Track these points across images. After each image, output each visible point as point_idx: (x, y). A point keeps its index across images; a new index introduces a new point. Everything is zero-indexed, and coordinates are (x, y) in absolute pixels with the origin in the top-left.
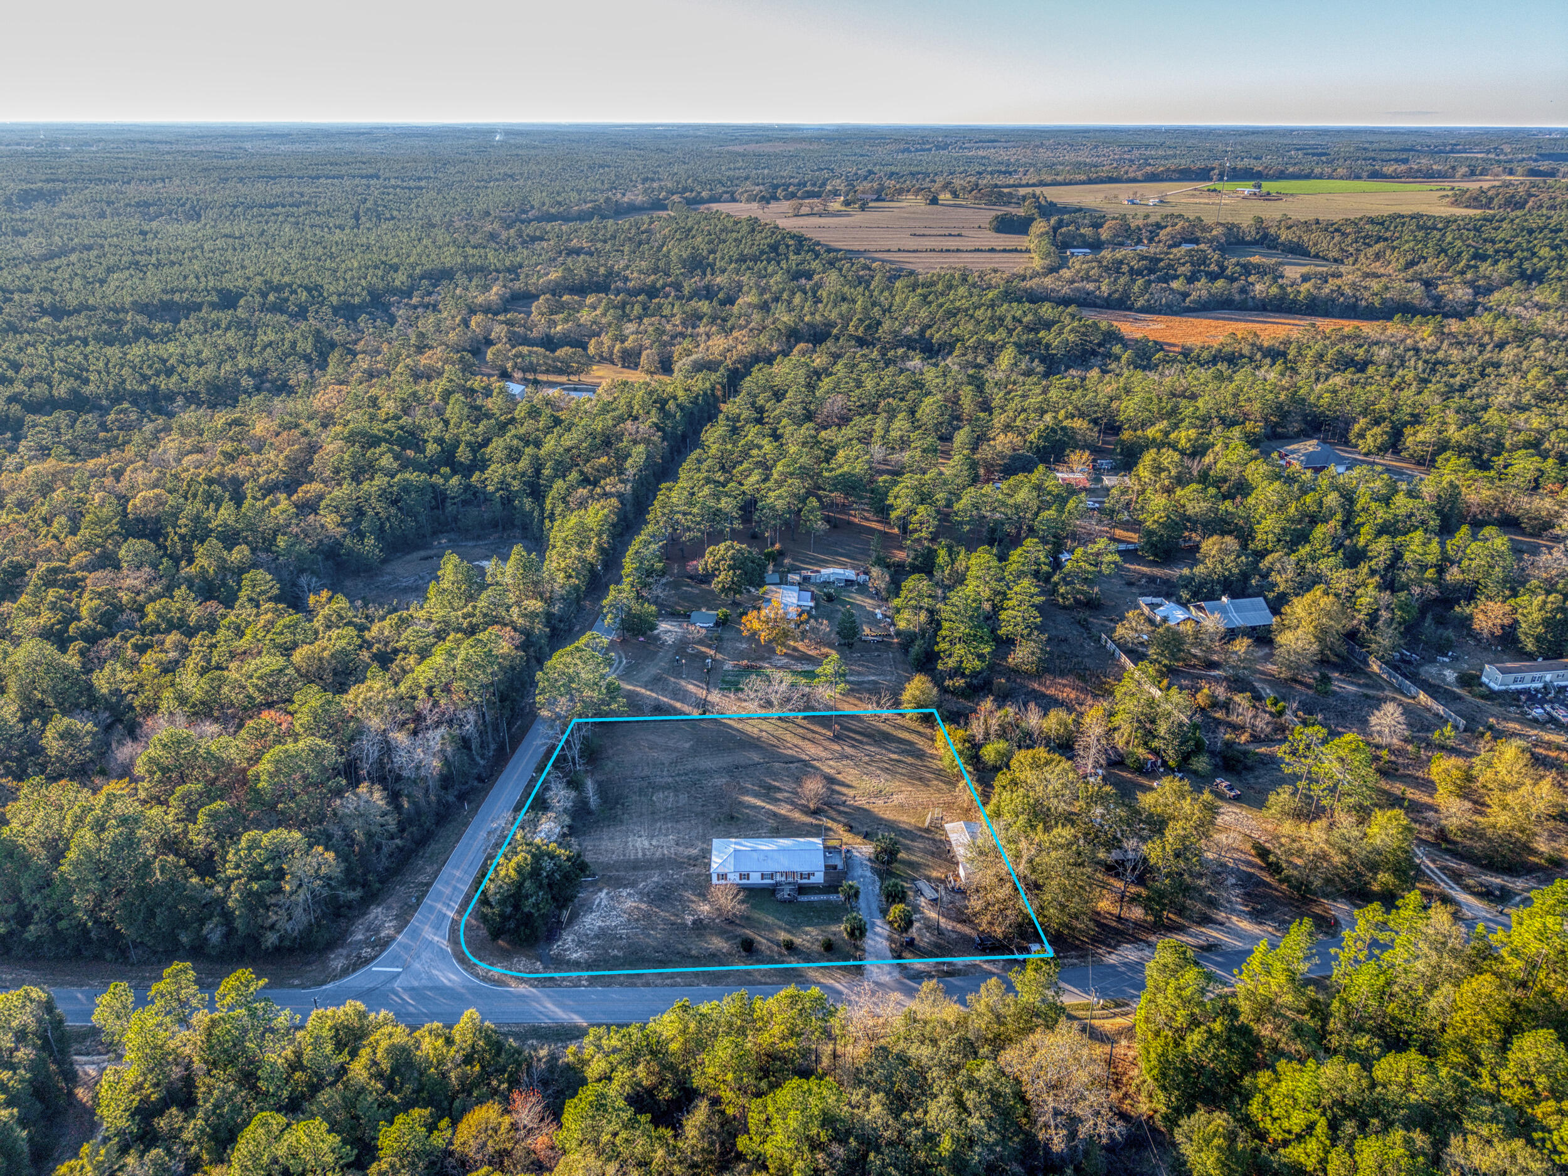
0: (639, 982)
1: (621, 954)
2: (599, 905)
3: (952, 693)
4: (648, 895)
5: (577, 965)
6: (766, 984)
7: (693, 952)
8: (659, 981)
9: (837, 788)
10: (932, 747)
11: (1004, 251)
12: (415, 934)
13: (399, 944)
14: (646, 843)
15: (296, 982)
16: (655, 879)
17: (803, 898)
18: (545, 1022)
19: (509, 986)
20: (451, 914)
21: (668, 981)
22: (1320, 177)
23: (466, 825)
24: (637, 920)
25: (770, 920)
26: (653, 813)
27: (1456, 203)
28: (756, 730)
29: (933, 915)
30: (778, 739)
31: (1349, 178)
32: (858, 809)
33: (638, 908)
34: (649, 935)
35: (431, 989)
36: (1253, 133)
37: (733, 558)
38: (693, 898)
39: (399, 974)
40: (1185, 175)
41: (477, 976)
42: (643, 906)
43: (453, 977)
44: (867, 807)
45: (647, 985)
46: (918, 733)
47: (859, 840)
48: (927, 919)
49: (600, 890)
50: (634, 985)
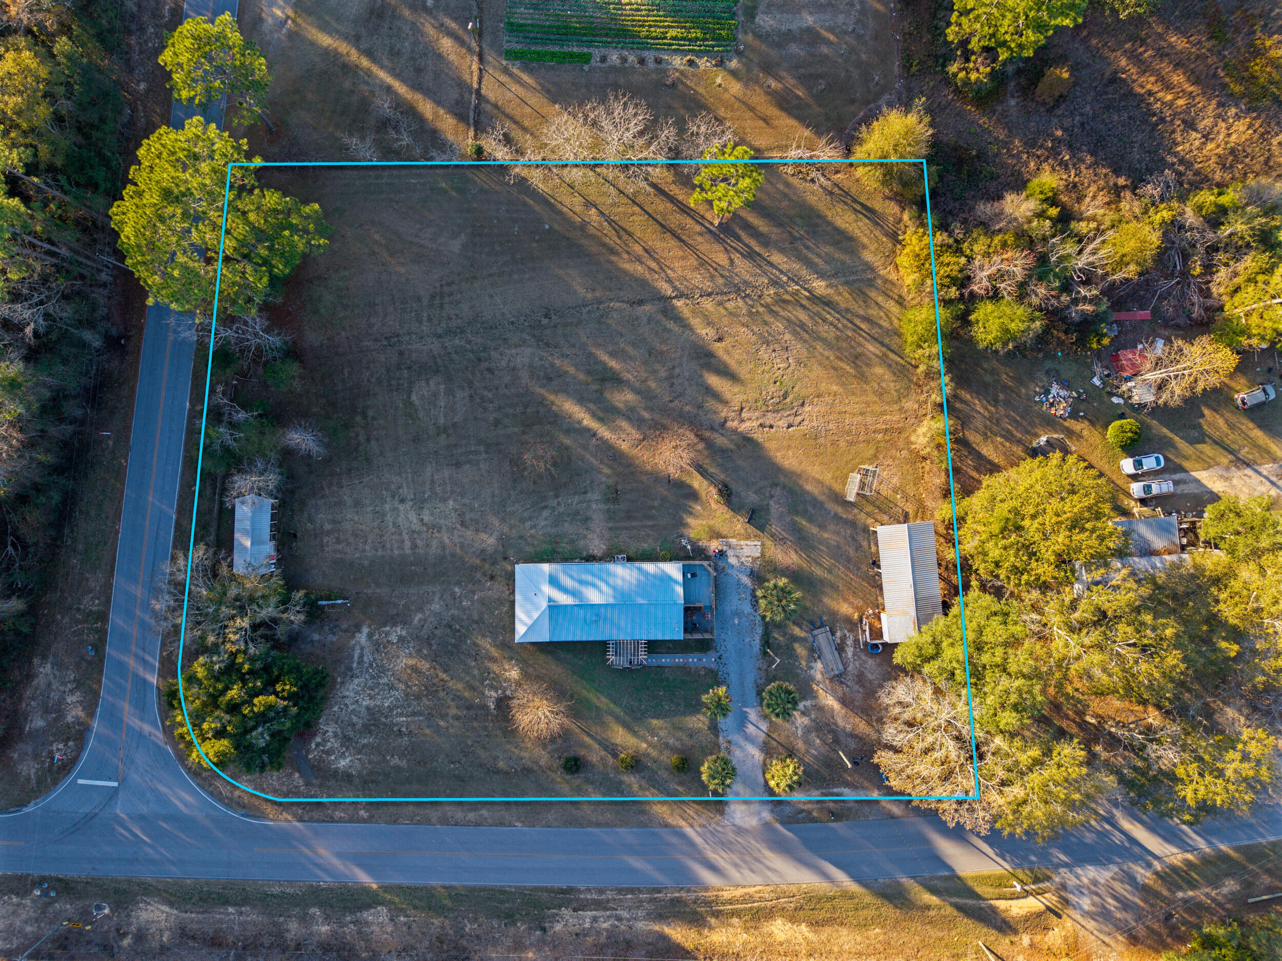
0: (434, 815)
1: (404, 764)
2: (361, 662)
3: (957, 91)
4: (428, 641)
5: (346, 779)
6: (598, 825)
7: (501, 764)
8: (459, 815)
9: (714, 381)
10: (890, 258)
12: (114, 719)
13: (99, 737)
14: (413, 517)
16: (436, 607)
17: (651, 660)
18: (325, 881)
19: (264, 816)
20: (153, 679)
21: (471, 816)
23: (119, 473)
24: (418, 697)
25: (603, 702)
26: (416, 440)
28: (576, 203)
29: (830, 702)
30: (620, 230)
32: (747, 441)
33: (414, 669)
34: (437, 730)
35: (168, 818)
38: (494, 652)
39: (116, 790)
41: (218, 797)
42: (424, 665)
43: (189, 798)
44: (758, 436)
45: (444, 821)
46: (869, 212)
47: (740, 524)
48: (820, 709)
49: (358, 628)
50: (428, 821)
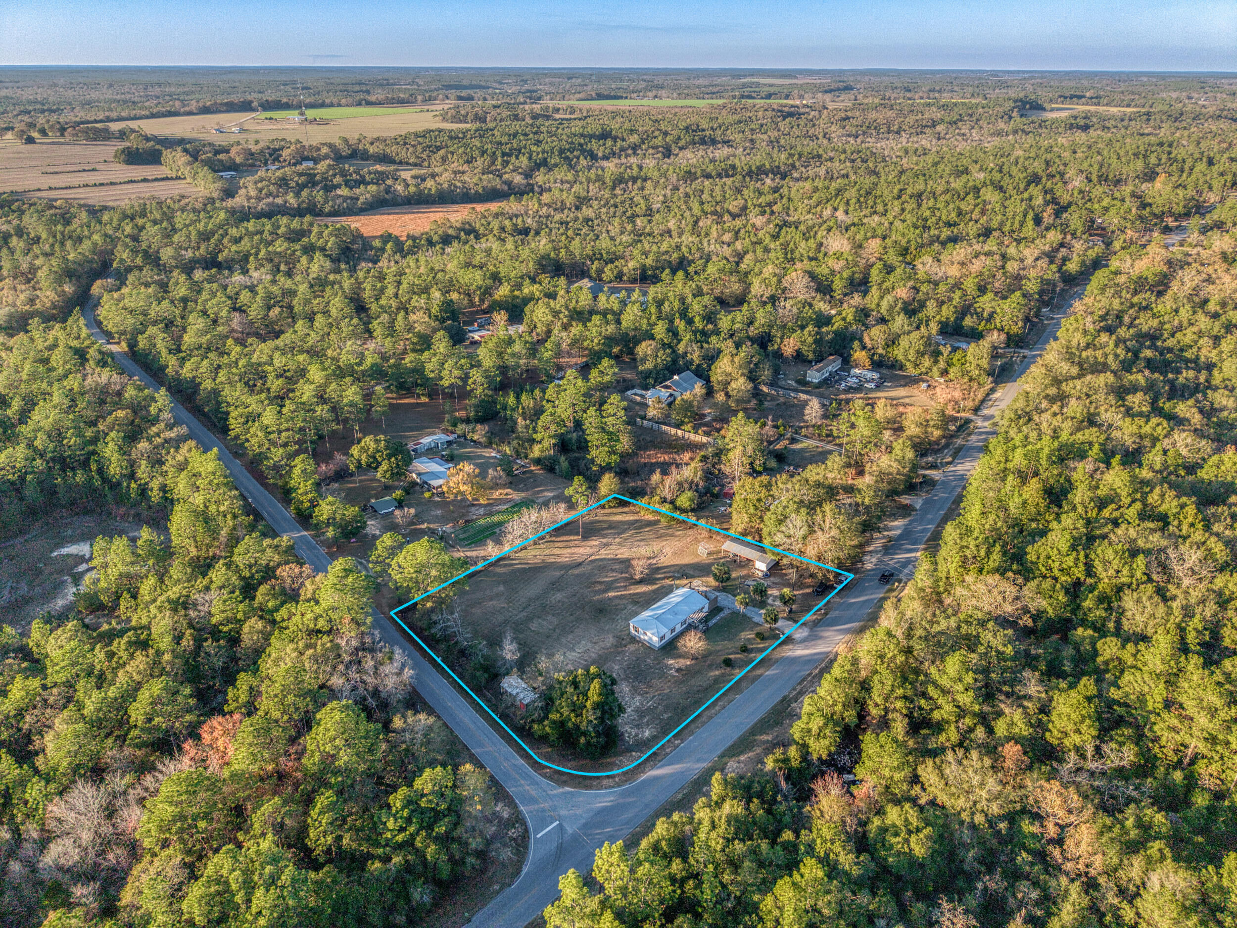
1: (670, 714)
11: (156, 180)
12: (529, 798)
13: (529, 812)
14: (575, 654)
15: (496, 887)
17: (710, 624)
19: (640, 776)
22: (331, 105)
26: (548, 637)
27: (444, 120)
31: (352, 105)
34: (667, 695)
36: (230, 72)
37: (387, 448)
39: (560, 825)
40: (231, 108)
41: (611, 787)
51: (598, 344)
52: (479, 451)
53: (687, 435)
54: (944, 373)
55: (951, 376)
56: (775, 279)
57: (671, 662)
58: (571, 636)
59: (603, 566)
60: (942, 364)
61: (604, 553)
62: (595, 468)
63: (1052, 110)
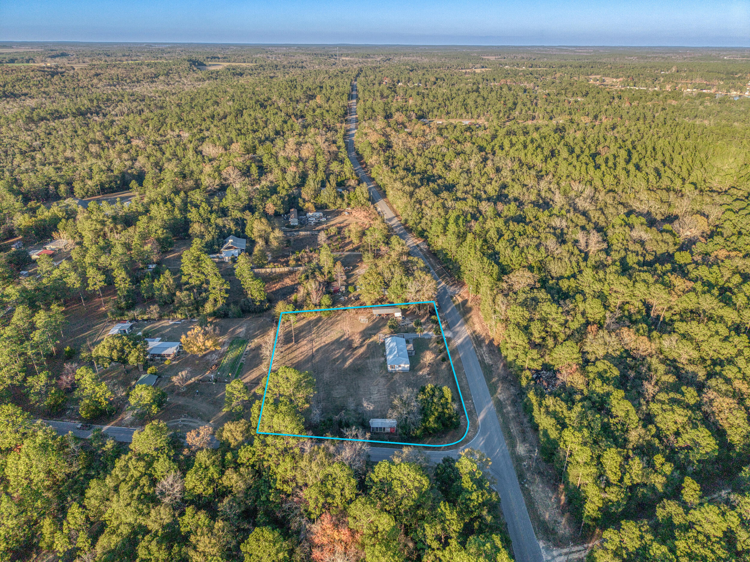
51: (163, 234)
52: (158, 325)
53: (273, 270)
54: (349, 205)
55: (352, 205)
56: (216, 174)
57: (421, 373)
58: (361, 389)
59: (326, 349)
60: (346, 200)
61: (317, 345)
62: (258, 304)
63: (210, 65)
